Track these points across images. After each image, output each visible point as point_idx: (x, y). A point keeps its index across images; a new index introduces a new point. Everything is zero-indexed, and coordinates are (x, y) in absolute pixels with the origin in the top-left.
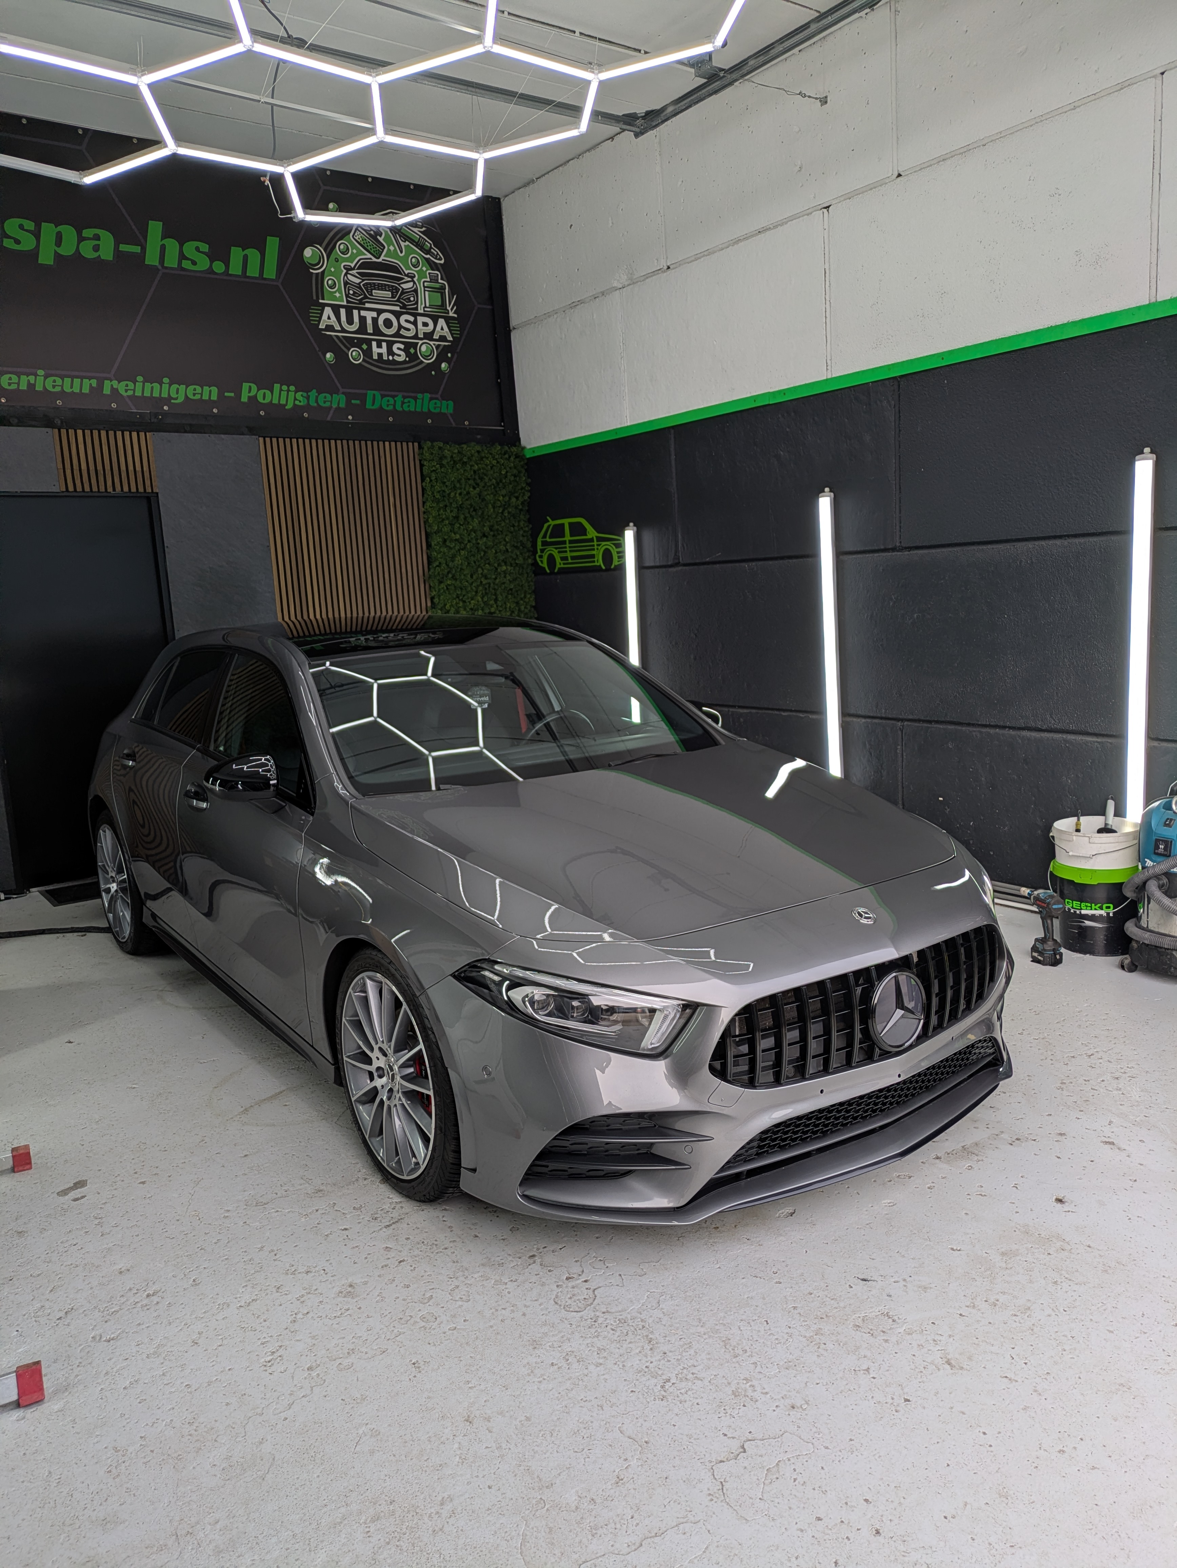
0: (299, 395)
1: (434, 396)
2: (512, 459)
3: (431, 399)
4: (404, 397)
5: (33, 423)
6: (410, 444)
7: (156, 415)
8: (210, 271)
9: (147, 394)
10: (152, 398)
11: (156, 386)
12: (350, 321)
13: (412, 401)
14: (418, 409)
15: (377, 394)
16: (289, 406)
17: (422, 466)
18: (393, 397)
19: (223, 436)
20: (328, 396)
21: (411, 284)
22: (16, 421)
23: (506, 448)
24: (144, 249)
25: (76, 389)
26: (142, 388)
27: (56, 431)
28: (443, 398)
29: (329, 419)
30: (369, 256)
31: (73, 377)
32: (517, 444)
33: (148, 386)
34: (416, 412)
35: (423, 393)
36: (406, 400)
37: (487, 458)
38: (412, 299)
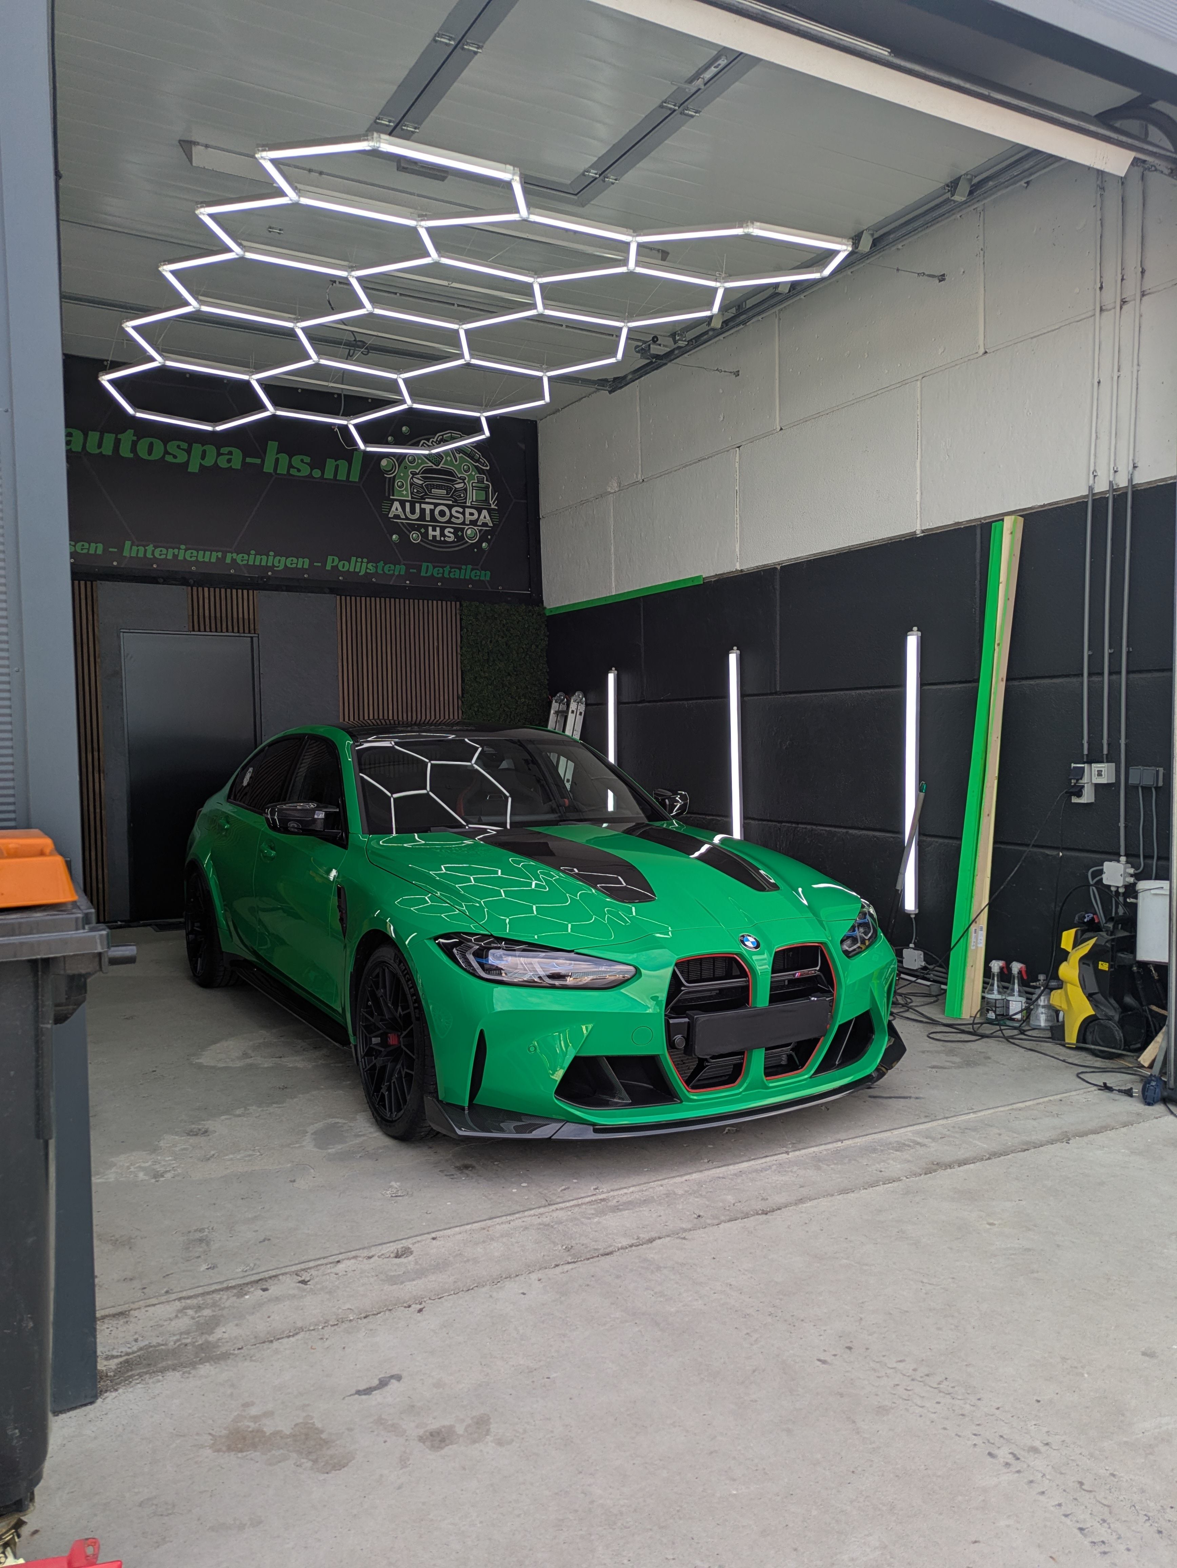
0: (370, 565)
1: (476, 567)
2: (534, 616)
3: (472, 570)
4: (451, 568)
5: (174, 582)
6: (453, 603)
7: (262, 578)
8: (311, 475)
9: (257, 563)
10: (260, 566)
11: (264, 557)
12: (413, 511)
13: (457, 571)
14: (462, 577)
15: (430, 565)
16: (362, 573)
17: (461, 619)
18: (443, 567)
19: (310, 594)
20: (392, 567)
21: (463, 484)
22: (162, 580)
23: (530, 608)
24: (263, 461)
25: (206, 559)
26: (255, 559)
27: (190, 588)
28: (483, 568)
29: (391, 583)
30: (431, 464)
31: (205, 551)
32: (540, 605)
33: (258, 557)
34: (460, 579)
35: (466, 565)
36: (452, 570)
37: (514, 615)
38: (462, 495)
